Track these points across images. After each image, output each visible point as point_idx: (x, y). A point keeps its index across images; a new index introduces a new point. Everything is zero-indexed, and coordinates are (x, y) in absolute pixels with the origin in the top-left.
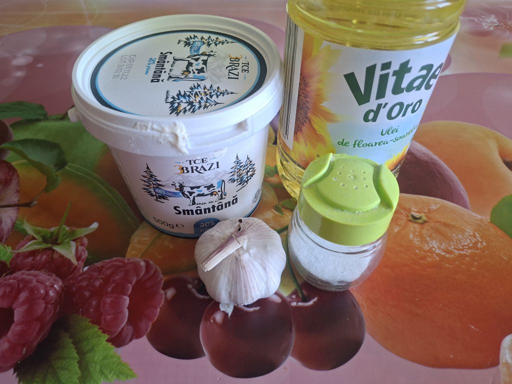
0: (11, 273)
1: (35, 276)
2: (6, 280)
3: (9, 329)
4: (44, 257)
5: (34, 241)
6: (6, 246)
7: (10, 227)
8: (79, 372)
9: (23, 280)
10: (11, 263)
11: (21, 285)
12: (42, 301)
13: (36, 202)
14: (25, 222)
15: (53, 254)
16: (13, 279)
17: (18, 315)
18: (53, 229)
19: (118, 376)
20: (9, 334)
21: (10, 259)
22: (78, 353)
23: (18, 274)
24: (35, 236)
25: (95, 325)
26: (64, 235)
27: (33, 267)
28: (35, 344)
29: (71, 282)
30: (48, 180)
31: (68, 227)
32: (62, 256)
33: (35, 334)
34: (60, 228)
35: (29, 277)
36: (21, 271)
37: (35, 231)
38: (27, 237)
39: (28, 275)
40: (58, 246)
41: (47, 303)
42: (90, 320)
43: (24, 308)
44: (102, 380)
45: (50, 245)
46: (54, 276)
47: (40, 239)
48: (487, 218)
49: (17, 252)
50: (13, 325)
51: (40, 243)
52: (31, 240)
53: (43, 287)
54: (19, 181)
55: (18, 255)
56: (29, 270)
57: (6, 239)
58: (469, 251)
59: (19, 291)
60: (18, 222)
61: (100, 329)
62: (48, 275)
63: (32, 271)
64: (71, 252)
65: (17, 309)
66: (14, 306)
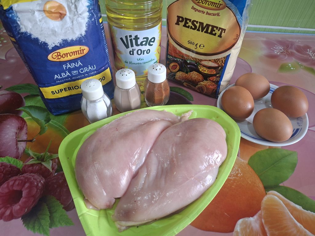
0: (22, 174)
1: (33, 176)
2: (19, 177)
3: (20, 200)
4: (38, 167)
5: (33, 159)
6: (20, 161)
7: (23, 152)
8: (50, 221)
9: (27, 178)
10: (22, 169)
11: (26, 180)
12: (35, 188)
13: (35, 140)
14: (29, 149)
15: (41, 166)
16: (23, 177)
17: (24, 194)
18: (42, 154)
19: (66, 224)
20: (20, 202)
21: (22, 167)
22: (50, 213)
23: (25, 175)
24: (34, 157)
25: (58, 201)
26: (47, 157)
27: (32, 172)
28: (31, 207)
29: (49, 180)
30: (41, 128)
31: (49, 153)
32: (45, 167)
33: (31, 203)
34: (45, 154)
35: (30, 176)
36: (26, 173)
37: (34, 154)
38: (30, 157)
39: (29, 175)
40: (44, 162)
41: (37, 189)
42: (56, 198)
43: (27, 191)
44: (59, 225)
45: (40, 162)
46: (41, 176)
47: (36, 159)
48: (246, 162)
49: (25, 164)
50: (22, 199)
51: (36, 161)
52: (32, 159)
53: (36, 181)
54: (27, 128)
55: (25, 166)
56: (30, 173)
57: (20, 158)
58: (233, 177)
59: (25, 183)
60: (26, 149)
61: (60, 202)
62: (39, 176)
63: (32, 174)
64: (50, 166)
65: (24, 191)
66: (23, 190)
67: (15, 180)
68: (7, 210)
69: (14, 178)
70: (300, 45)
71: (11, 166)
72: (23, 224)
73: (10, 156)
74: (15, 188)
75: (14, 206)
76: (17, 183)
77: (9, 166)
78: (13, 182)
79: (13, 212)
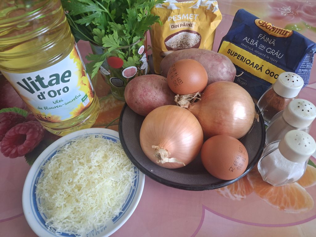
0: (27, 121)
2: (25, 124)
3: (24, 142)
9: (31, 124)
10: (27, 118)
11: (30, 126)
12: (37, 133)
16: (27, 124)
17: (28, 137)
20: (24, 144)
21: (27, 116)
23: (29, 122)
28: (33, 148)
33: (33, 144)
39: (33, 123)
41: (39, 134)
43: (31, 135)
49: (29, 113)
50: (26, 141)
55: (30, 115)
56: (34, 121)
57: (26, 108)
59: (29, 129)
66: (27, 134)
67: (21, 126)
68: (14, 150)
69: (20, 124)
70: (310, 6)
71: (18, 115)
72: (26, 160)
73: (17, 107)
74: (21, 133)
75: (19, 146)
76: (22, 128)
77: (16, 115)
78: (19, 127)
79: (18, 151)
